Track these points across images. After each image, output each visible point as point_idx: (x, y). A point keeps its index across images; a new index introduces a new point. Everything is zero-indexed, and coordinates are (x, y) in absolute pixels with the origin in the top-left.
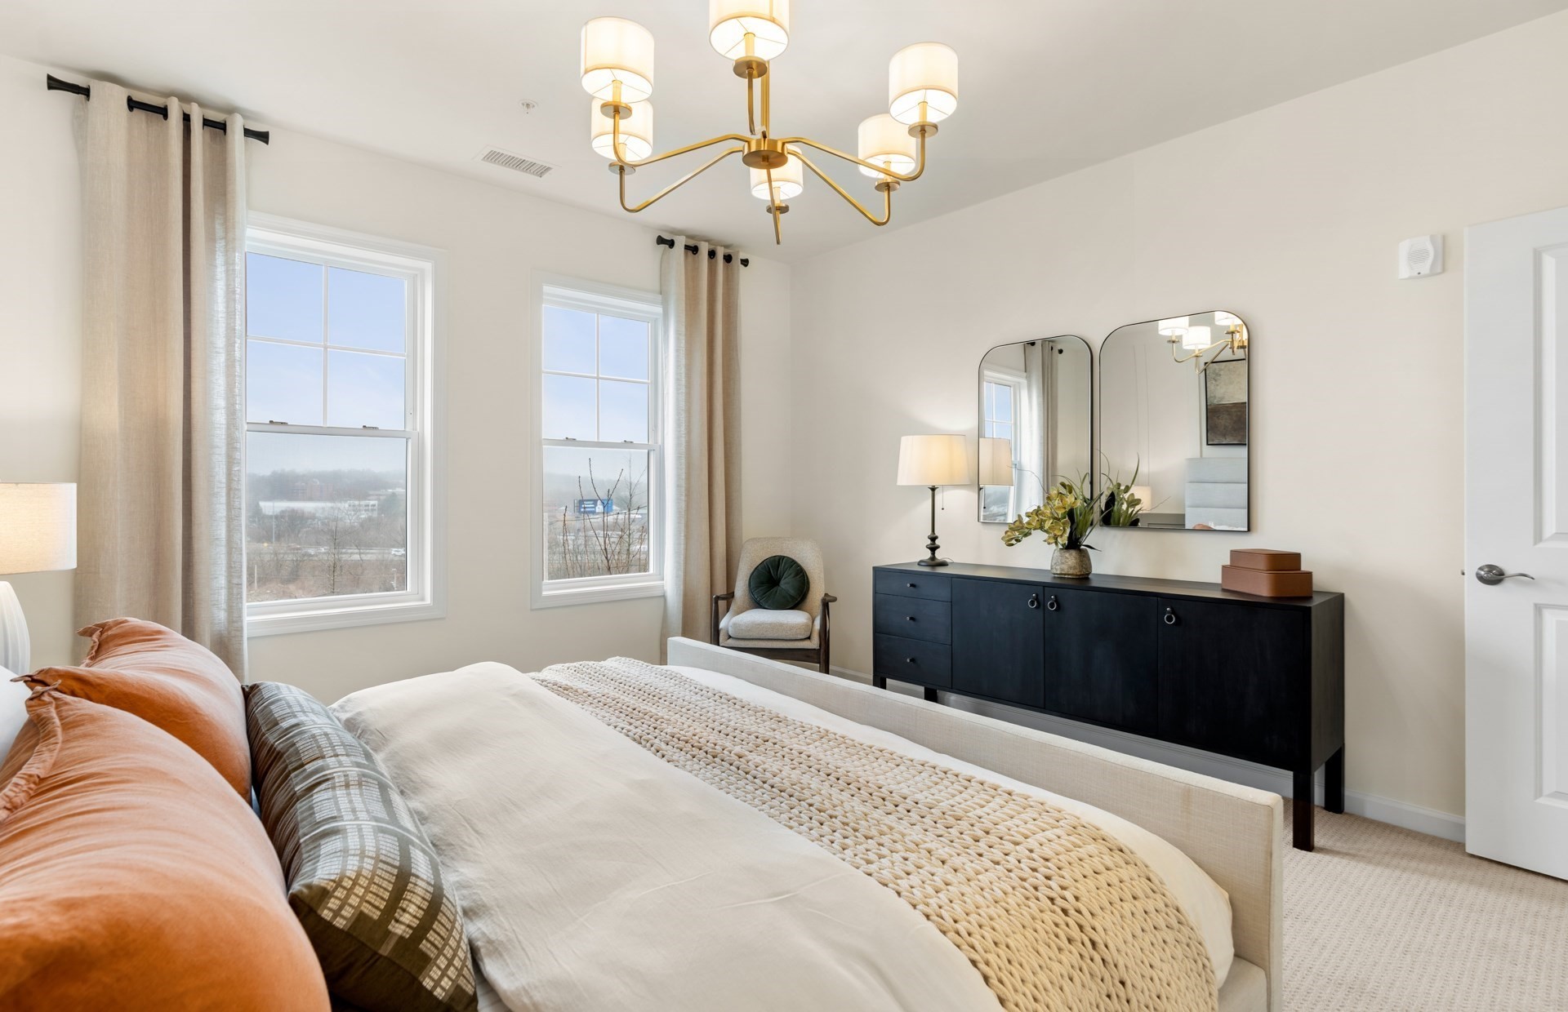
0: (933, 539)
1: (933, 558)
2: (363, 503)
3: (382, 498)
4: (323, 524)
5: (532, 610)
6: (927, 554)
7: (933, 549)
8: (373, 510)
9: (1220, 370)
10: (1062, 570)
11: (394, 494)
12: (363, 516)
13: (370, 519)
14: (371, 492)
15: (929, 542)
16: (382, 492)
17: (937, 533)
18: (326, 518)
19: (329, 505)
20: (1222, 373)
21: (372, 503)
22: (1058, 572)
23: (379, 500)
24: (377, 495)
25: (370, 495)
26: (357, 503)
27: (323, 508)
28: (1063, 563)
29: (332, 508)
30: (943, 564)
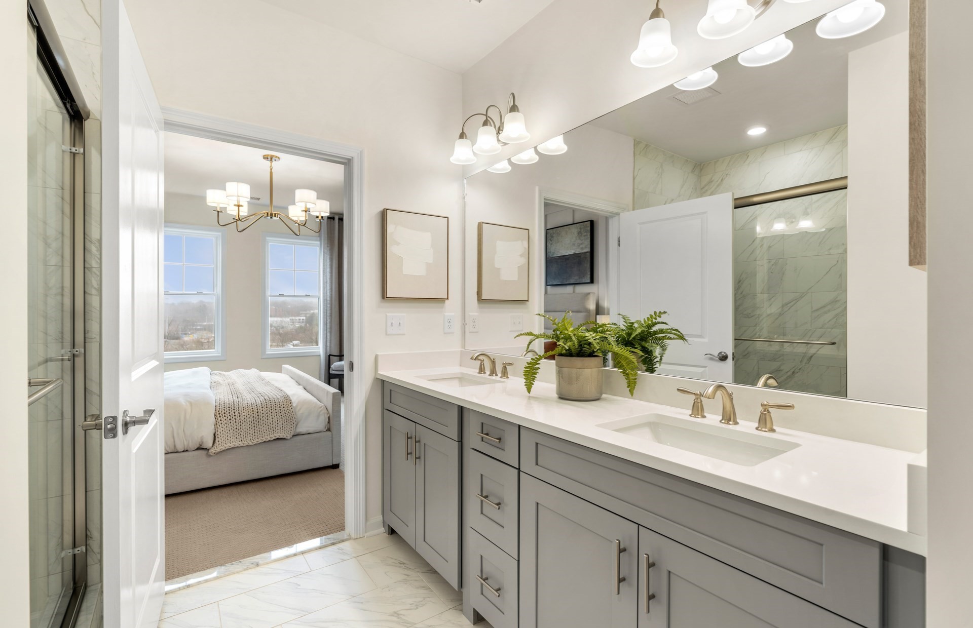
2: (297, 318)
3: (308, 315)
4: (276, 329)
5: (262, 359)
8: (302, 322)
9: (554, 233)
11: (313, 313)
12: (297, 326)
13: (301, 327)
14: (301, 312)
16: (308, 312)
18: (278, 326)
19: (279, 319)
20: (554, 235)
21: (302, 318)
23: (306, 317)
24: (305, 314)
25: (301, 314)
26: (294, 318)
27: (276, 321)
29: (281, 321)
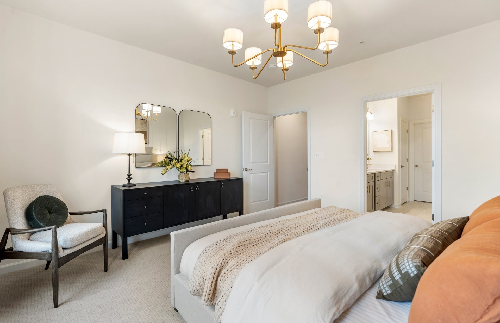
0: (129, 175)
1: (129, 183)
6: (126, 182)
7: (129, 179)
10: (186, 179)
15: (127, 177)
17: (131, 173)
22: (185, 180)
28: (186, 177)
30: (134, 185)
